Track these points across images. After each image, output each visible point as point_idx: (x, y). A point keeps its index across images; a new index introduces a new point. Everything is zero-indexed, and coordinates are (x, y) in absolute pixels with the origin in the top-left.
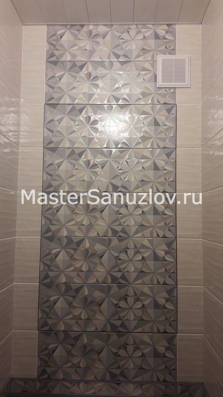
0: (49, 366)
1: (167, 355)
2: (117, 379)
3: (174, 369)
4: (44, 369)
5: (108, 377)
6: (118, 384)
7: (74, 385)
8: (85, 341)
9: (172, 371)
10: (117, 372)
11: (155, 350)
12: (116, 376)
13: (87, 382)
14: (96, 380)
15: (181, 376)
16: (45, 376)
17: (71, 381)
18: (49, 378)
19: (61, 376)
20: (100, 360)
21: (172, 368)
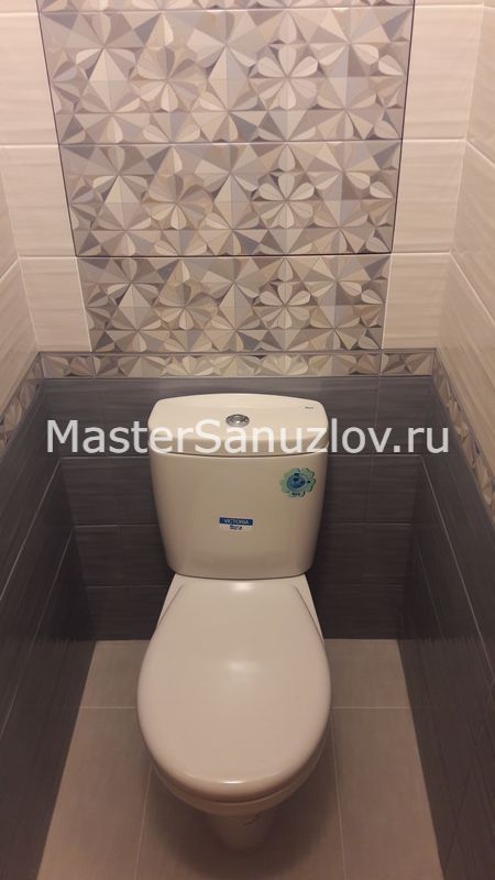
0: (113, 328)
1: (365, 298)
2: (258, 347)
3: (377, 326)
4: (105, 334)
5: (240, 346)
6: (260, 357)
7: (170, 362)
8: (186, 276)
9: (373, 329)
10: (259, 335)
11: (339, 290)
12: (257, 342)
13: (197, 356)
14: (215, 351)
15: (391, 338)
16: (110, 347)
17: (165, 355)
18: (117, 350)
19: (143, 347)
20: (220, 314)
21: (375, 323)
